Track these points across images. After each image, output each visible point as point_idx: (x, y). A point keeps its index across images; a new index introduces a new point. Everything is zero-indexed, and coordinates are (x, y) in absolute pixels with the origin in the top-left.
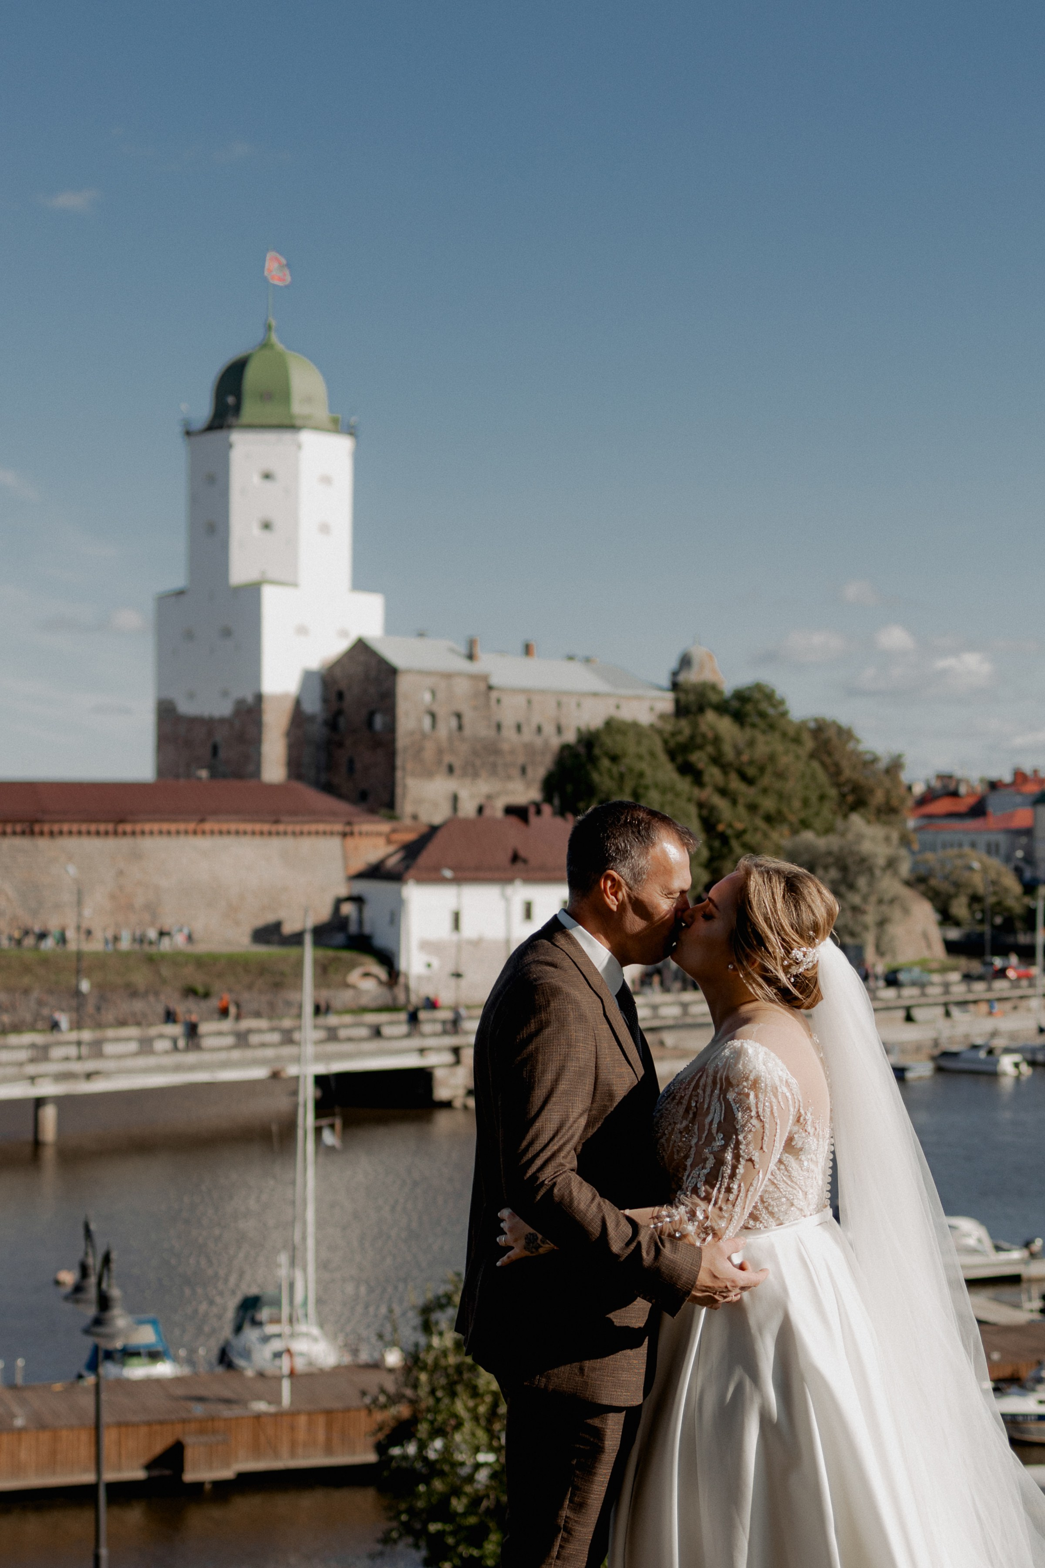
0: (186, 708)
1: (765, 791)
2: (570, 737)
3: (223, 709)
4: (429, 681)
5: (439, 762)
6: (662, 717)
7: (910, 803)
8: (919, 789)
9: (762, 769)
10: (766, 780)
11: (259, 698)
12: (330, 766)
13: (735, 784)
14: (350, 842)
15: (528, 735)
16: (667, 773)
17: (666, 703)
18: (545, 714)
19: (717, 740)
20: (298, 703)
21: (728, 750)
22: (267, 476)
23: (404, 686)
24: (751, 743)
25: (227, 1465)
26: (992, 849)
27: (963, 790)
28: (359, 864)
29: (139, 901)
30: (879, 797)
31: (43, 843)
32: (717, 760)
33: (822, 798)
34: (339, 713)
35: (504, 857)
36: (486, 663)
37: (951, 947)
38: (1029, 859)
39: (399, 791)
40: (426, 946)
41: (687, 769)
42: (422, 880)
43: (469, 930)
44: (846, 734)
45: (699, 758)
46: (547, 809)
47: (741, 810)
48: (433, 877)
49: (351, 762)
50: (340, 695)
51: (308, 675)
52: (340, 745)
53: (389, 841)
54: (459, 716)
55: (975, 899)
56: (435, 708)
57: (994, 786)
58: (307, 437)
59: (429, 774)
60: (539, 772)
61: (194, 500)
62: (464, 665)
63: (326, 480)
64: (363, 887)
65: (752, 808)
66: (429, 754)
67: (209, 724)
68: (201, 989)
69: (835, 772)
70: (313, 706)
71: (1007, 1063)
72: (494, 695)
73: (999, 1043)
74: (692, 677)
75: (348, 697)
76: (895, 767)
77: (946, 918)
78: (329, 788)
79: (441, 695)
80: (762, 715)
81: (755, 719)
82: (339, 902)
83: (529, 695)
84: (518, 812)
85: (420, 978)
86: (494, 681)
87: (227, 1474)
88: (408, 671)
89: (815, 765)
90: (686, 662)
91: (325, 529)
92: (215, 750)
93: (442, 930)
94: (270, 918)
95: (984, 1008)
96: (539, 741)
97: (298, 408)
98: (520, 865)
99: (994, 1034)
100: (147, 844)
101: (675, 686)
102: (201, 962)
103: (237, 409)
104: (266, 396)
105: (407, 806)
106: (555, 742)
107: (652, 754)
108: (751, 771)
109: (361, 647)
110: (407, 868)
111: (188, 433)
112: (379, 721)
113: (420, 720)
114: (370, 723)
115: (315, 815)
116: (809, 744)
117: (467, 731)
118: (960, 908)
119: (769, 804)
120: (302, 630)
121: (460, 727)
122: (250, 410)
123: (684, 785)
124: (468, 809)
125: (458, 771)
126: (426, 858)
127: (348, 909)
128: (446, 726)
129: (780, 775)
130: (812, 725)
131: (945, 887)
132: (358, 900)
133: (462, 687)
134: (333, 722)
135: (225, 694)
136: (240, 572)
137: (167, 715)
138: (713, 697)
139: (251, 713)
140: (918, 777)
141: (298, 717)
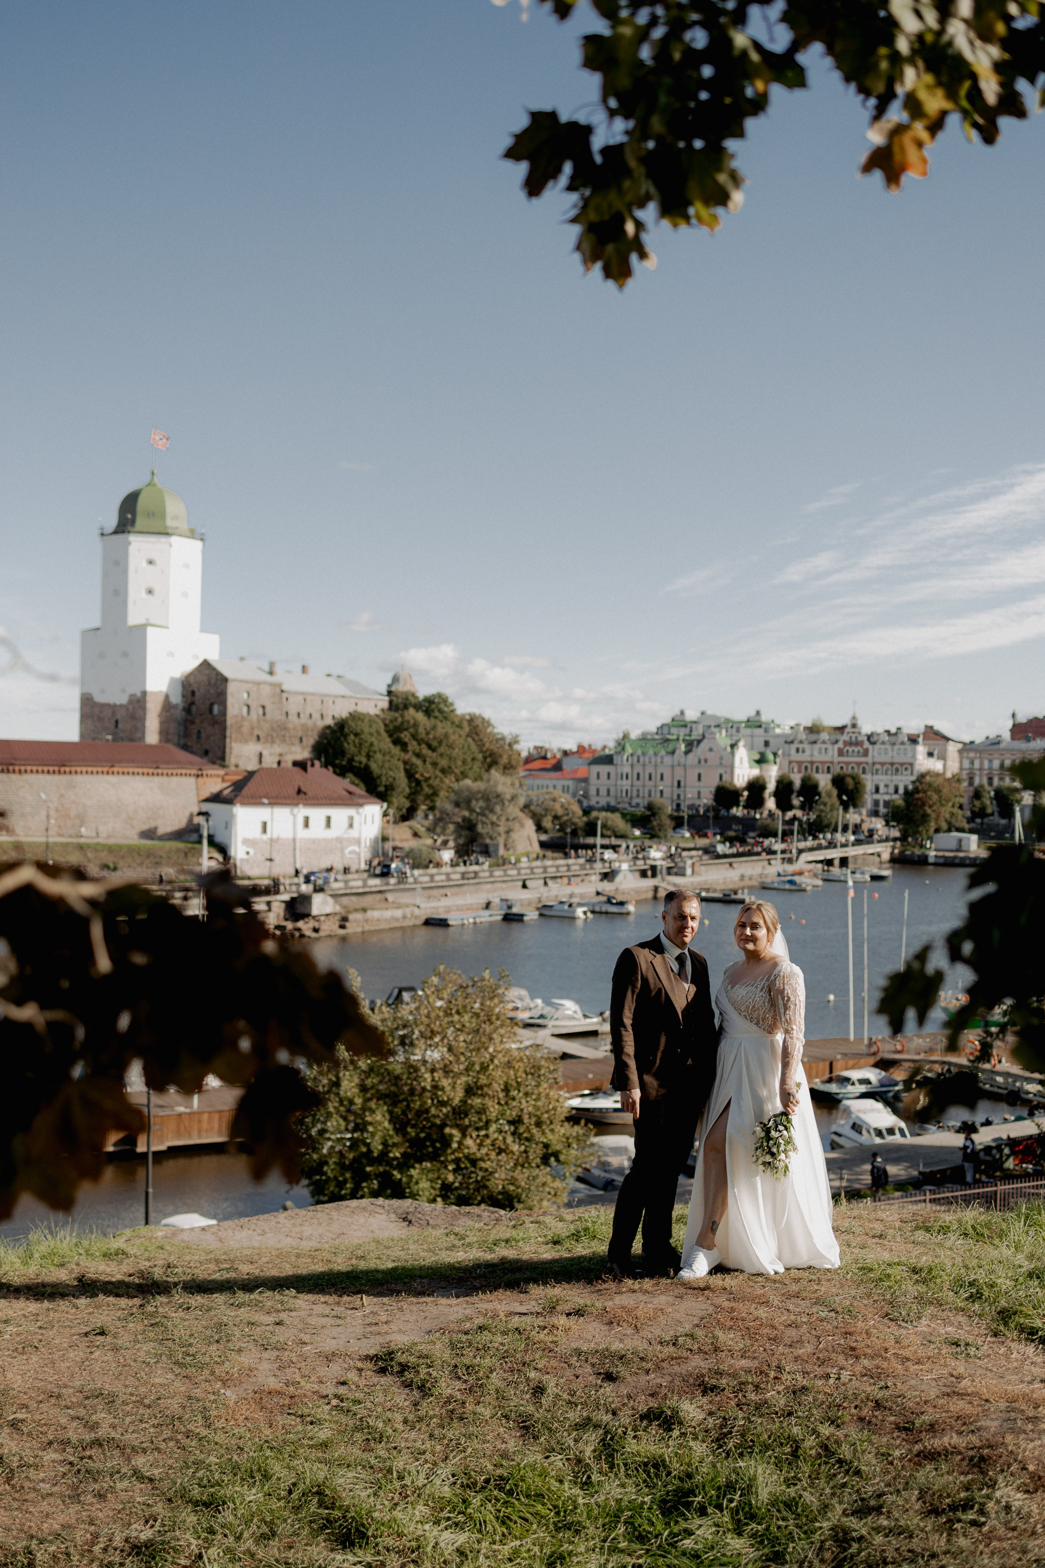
0: (99, 698)
1: (442, 755)
2: (329, 721)
3: (122, 699)
4: (247, 687)
5: (252, 734)
6: (382, 711)
7: (522, 763)
8: (525, 754)
9: (440, 742)
10: (442, 749)
11: (144, 693)
12: (186, 734)
13: (425, 751)
14: (200, 779)
15: (304, 719)
16: (386, 743)
17: (384, 703)
18: (313, 708)
19: (416, 725)
20: (167, 697)
21: (421, 730)
22: (151, 562)
23: (231, 689)
24: (434, 728)
25: (162, 1143)
26: (565, 789)
27: (549, 755)
28: (206, 794)
29: (73, 813)
30: (504, 760)
31: (14, 777)
32: (414, 737)
33: (473, 759)
34: (193, 703)
35: (293, 791)
36: (280, 677)
37: (543, 845)
38: (586, 796)
39: (227, 750)
40: (246, 841)
41: (397, 742)
42: (243, 804)
43: (272, 833)
44: (488, 723)
45: (405, 736)
46: (317, 763)
47: (429, 766)
48: (254, 801)
49: (199, 732)
50: (193, 693)
51: (173, 681)
52: (193, 723)
53: (223, 780)
54: (263, 707)
55: (556, 818)
56: (250, 703)
57: (566, 753)
58: (174, 539)
59: (246, 741)
60: (311, 741)
61: (106, 575)
62: (268, 678)
63: (187, 566)
64: (207, 807)
65: (435, 764)
66: (245, 729)
67: (114, 707)
68: (112, 866)
69: (480, 744)
70: (176, 699)
71: (580, 912)
72: (285, 695)
73: (575, 900)
74: (400, 688)
75: (197, 694)
76: (512, 742)
77: (540, 828)
78: (185, 747)
79: (252, 695)
80: (441, 711)
81: (437, 714)
82: (193, 815)
83: (305, 697)
84: (301, 765)
85: (242, 860)
86: (284, 687)
87: (163, 1147)
88: (235, 680)
89: (470, 740)
90: (396, 679)
91: (185, 595)
92: (116, 723)
93: (255, 832)
94: (151, 824)
95: (566, 880)
96: (310, 723)
97: (170, 523)
98: (302, 796)
99: (571, 896)
100: (79, 778)
101: (390, 693)
102: (110, 849)
103: (133, 522)
104: (150, 515)
105: (232, 760)
106: (321, 724)
107: (378, 733)
108: (434, 744)
109: (206, 665)
110: (236, 796)
111: (102, 534)
112: (216, 709)
113: (241, 709)
114: (211, 710)
115: (180, 764)
116: (467, 729)
117: (268, 716)
118: (547, 823)
119: (444, 763)
120: (171, 654)
121: (264, 714)
122: (140, 522)
123: (396, 750)
124: (270, 762)
125: (262, 740)
126: (246, 791)
127: (199, 819)
128: (256, 712)
129: (451, 746)
130: (468, 717)
131: (539, 811)
132: (204, 814)
133: (266, 690)
134: (188, 710)
135: (123, 691)
136: (134, 618)
137: (87, 702)
138: (413, 700)
139: (139, 702)
140: (525, 748)
141: (167, 705)
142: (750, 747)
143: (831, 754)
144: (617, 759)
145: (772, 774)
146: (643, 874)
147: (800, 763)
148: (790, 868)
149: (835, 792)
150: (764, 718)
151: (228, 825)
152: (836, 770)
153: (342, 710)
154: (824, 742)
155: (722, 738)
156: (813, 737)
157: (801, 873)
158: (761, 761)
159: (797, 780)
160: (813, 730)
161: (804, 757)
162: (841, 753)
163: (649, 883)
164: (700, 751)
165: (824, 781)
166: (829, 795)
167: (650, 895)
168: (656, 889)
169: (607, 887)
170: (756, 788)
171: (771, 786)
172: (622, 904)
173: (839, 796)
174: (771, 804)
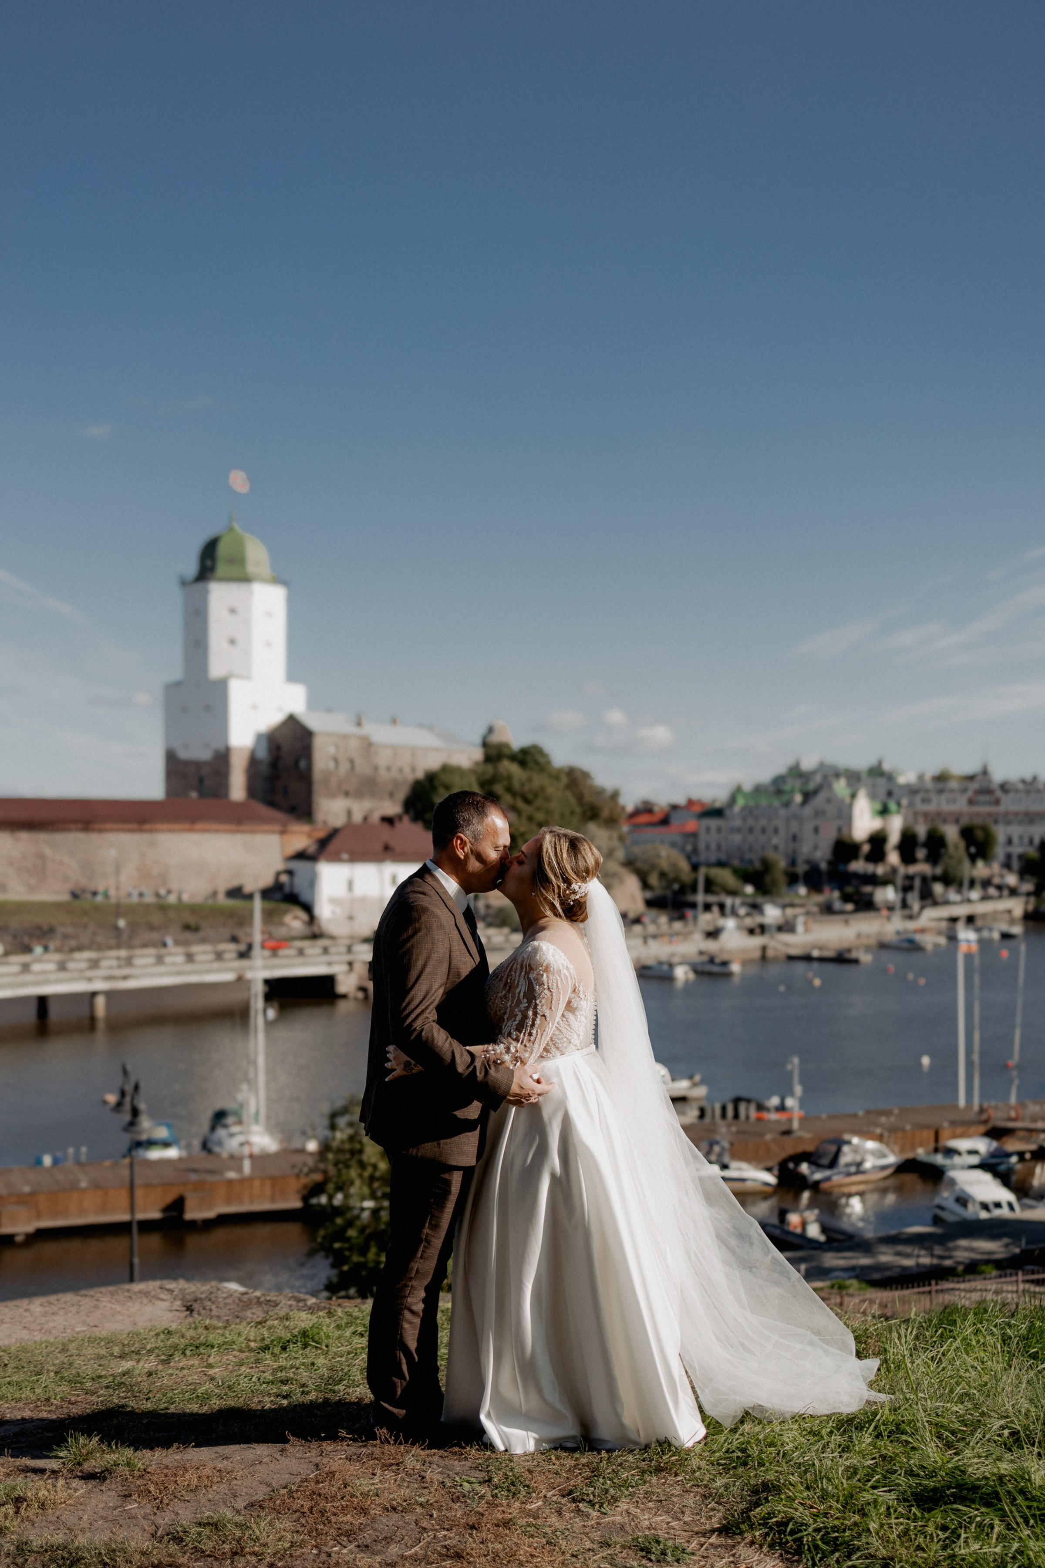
0: (184, 754)
1: (538, 809)
2: (420, 775)
3: (205, 755)
4: (334, 740)
5: (340, 789)
6: (477, 763)
7: (625, 817)
8: (630, 808)
9: (536, 795)
10: (539, 802)
11: (228, 749)
12: (273, 790)
13: (520, 804)
14: (286, 837)
15: (394, 773)
17: (478, 754)
18: (404, 760)
19: (509, 778)
20: (253, 752)
21: (516, 783)
22: (232, 611)
23: (318, 743)
24: (530, 780)
25: (211, 1210)
26: (673, 845)
27: (656, 809)
28: (291, 851)
29: (155, 872)
30: (605, 813)
31: (94, 836)
32: (509, 789)
33: (572, 813)
34: (278, 758)
35: (379, 847)
36: (368, 729)
37: (650, 903)
38: (695, 851)
39: (315, 806)
40: (332, 900)
42: (329, 860)
43: (358, 891)
44: (586, 775)
45: (498, 789)
46: (406, 819)
47: (524, 820)
48: (336, 858)
49: (286, 788)
50: (279, 748)
51: (259, 736)
52: (279, 778)
53: (309, 837)
54: (352, 761)
55: (663, 875)
56: (338, 756)
57: (675, 807)
58: (256, 587)
59: (332, 795)
60: (402, 794)
61: (187, 625)
62: (354, 730)
63: (269, 614)
64: (294, 865)
65: (530, 819)
66: (334, 782)
67: (198, 765)
68: (193, 926)
69: (580, 798)
70: (262, 754)
71: (681, 973)
72: (373, 749)
73: (676, 960)
74: (495, 739)
75: (284, 749)
76: (615, 795)
77: (646, 885)
78: (272, 804)
79: (341, 748)
80: (537, 763)
81: (533, 765)
82: (278, 874)
83: (395, 749)
84: (388, 820)
85: (328, 919)
86: (373, 740)
87: (211, 1215)
88: (321, 734)
89: (569, 794)
90: (490, 730)
91: (268, 644)
92: (201, 780)
93: (341, 891)
94: (234, 883)
95: (666, 939)
96: (400, 777)
97: (251, 568)
98: (389, 851)
99: (673, 954)
100: (159, 837)
101: (485, 745)
102: (193, 909)
103: (213, 568)
104: (231, 561)
105: (320, 816)
106: (411, 777)
108: (530, 797)
109: (292, 719)
110: (321, 853)
111: (183, 583)
112: (303, 764)
113: (327, 763)
114: (296, 765)
115: (263, 820)
116: (564, 780)
117: (357, 770)
118: (653, 880)
119: (540, 816)
120: (254, 707)
121: (353, 768)
122: (221, 569)
124: (357, 817)
125: (351, 795)
126: (332, 847)
127: (284, 878)
128: (344, 767)
129: (548, 799)
130: (566, 770)
131: (645, 867)
132: (290, 873)
133: (354, 744)
134: (274, 764)
135: (207, 746)
136: (216, 670)
137: (171, 758)
138: (506, 751)
139: (223, 757)
140: (629, 802)
141: (253, 762)
142: (872, 796)
143: (960, 805)
144: (728, 813)
145: (895, 826)
146: (751, 932)
147: (926, 815)
148: (911, 925)
149: (962, 844)
150: (886, 767)
151: (312, 882)
152: (965, 821)
153: (433, 763)
154: (952, 791)
155: (841, 787)
156: (940, 786)
157: (923, 931)
158: (884, 811)
159: (921, 831)
160: (941, 778)
161: (931, 807)
162: (971, 802)
163: (757, 941)
164: (818, 801)
165: (951, 833)
166: (956, 847)
167: (757, 954)
168: (764, 949)
169: (711, 946)
170: (878, 840)
171: (894, 838)
172: (725, 964)
173: (967, 848)
174: (893, 858)
